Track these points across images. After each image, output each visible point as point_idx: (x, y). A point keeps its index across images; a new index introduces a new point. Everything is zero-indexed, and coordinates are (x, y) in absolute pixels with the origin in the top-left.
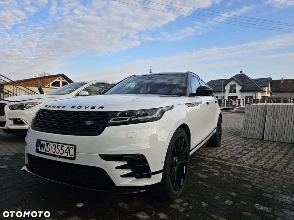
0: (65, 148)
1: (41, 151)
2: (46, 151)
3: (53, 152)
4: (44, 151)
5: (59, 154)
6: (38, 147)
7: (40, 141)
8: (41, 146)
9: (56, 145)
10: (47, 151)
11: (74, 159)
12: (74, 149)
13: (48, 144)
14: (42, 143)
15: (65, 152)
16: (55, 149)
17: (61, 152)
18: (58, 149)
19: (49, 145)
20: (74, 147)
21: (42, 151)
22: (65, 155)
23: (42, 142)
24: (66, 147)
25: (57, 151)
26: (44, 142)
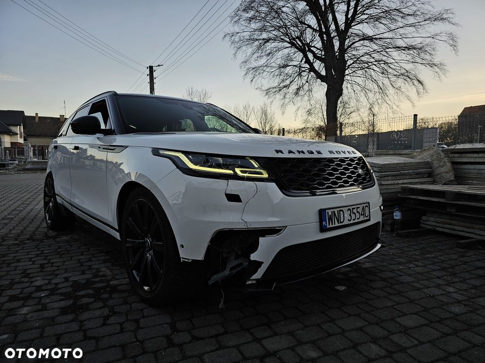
0: (360, 210)
1: (331, 226)
2: (339, 223)
3: (348, 220)
4: (337, 224)
5: (356, 221)
6: (324, 223)
7: (327, 211)
8: (330, 219)
9: (351, 208)
10: (341, 223)
11: (369, 220)
12: (368, 208)
13: (340, 210)
14: (330, 214)
15: (362, 215)
16: (350, 215)
17: (358, 215)
18: (353, 213)
19: (341, 212)
20: (367, 204)
21: (334, 226)
22: (362, 218)
23: (330, 212)
24: (361, 206)
25: (353, 217)
26: (332, 210)
